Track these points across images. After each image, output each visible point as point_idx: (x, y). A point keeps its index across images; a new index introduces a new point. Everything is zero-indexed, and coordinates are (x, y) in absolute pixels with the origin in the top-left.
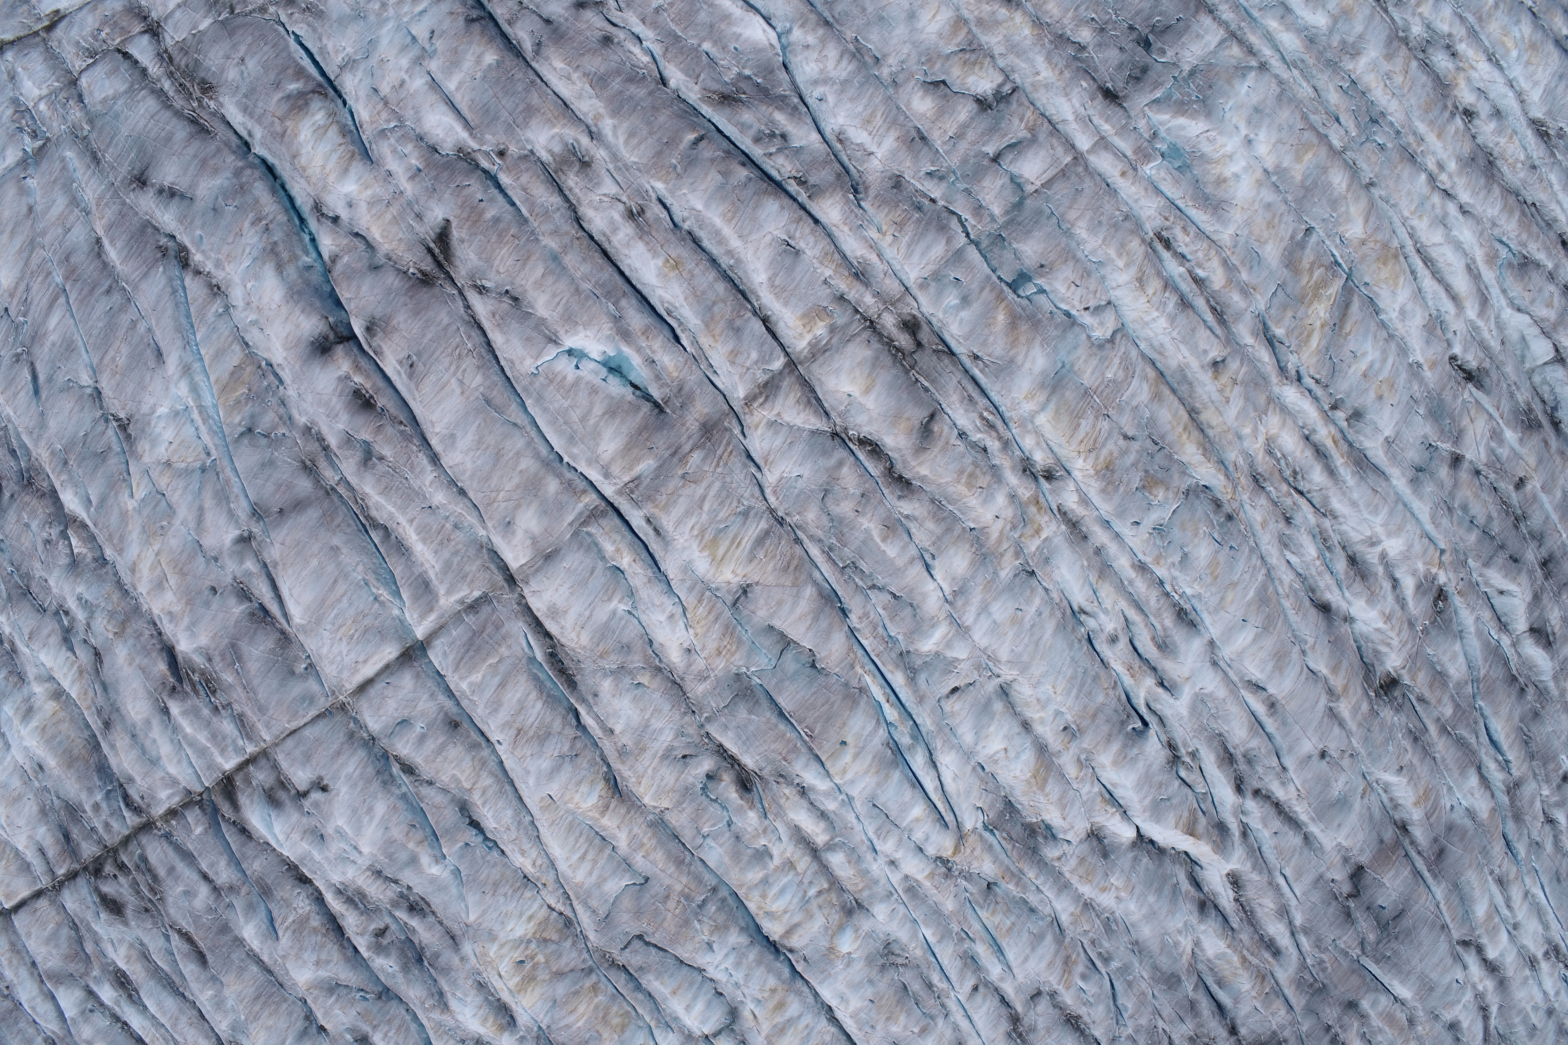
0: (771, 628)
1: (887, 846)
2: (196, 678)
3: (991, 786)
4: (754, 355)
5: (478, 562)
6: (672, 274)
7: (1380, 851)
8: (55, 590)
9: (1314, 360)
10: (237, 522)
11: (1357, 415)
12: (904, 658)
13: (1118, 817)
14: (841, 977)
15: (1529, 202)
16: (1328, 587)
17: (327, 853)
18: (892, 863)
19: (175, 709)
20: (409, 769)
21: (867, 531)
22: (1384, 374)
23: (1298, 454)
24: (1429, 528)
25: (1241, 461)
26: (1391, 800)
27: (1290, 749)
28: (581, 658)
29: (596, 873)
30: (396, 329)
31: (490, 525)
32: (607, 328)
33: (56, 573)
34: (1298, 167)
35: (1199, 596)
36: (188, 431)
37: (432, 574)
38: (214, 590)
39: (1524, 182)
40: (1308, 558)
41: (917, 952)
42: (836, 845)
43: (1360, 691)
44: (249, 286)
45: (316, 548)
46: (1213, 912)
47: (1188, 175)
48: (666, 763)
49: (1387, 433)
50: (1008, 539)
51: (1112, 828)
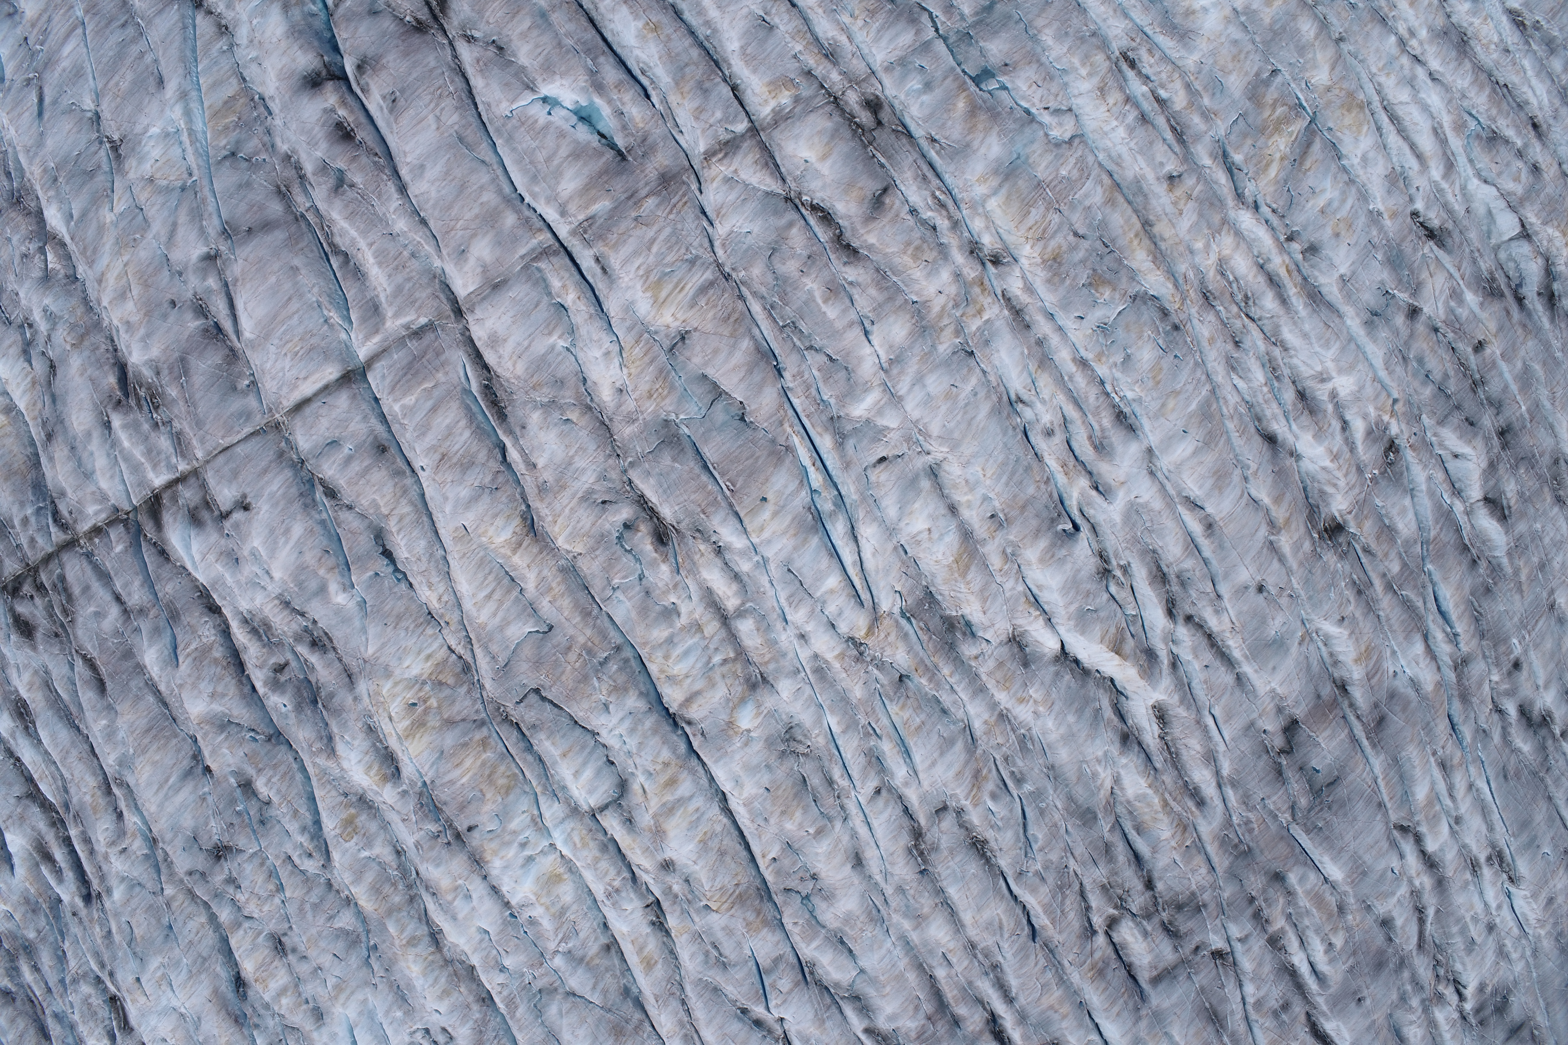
0: (705, 377)
1: (798, 616)
2: (142, 393)
3: (912, 571)
4: (719, 115)
5: (429, 291)
6: (650, 35)
7: (1316, 707)
8: (23, 302)
9: (1272, 189)
10: (206, 239)
11: (1312, 250)
12: (834, 423)
13: (1041, 621)
14: (737, 757)
15: (1502, 83)
16: (1275, 417)
17: (239, 577)
18: (802, 636)
19: (117, 421)
20: (331, 493)
21: (810, 292)
22: (1343, 213)
23: (1250, 278)
24: (1383, 374)
25: (1191, 274)
26: (1331, 655)
27: (1226, 576)
28: (514, 388)
29: (500, 614)
30: (384, 67)
31: (444, 252)
32: (583, 80)
33: (27, 284)
34: (1267, 10)
35: (1139, 400)
36: (176, 151)
37: (382, 298)
38: (173, 303)
39: (1497, 63)
40: (1255, 384)
41: (820, 741)
42: (746, 611)
43: (1302, 529)
44: (255, 22)
45: (276, 266)
46: (1136, 748)
47: (1159, 5)
48: (585, 505)
49: (1343, 270)
50: (949, 316)
51: (1033, 633)
